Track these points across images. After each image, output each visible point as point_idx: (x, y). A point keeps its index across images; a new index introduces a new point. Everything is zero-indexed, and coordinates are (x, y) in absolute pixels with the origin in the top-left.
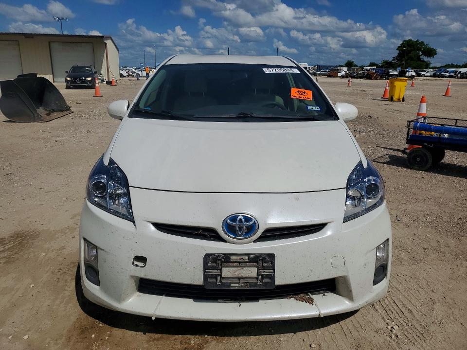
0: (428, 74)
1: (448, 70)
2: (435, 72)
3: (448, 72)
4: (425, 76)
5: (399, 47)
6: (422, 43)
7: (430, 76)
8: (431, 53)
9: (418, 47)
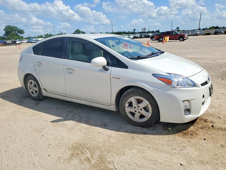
0: (25, 42)
1: (33, 39)
2: (27, 41)
3: (33, 40)
4: (24, 43)
5: (4, 29)
6: (16, 27)
7: (26, 43)
8: (22, 32)
9: (15, 29)
